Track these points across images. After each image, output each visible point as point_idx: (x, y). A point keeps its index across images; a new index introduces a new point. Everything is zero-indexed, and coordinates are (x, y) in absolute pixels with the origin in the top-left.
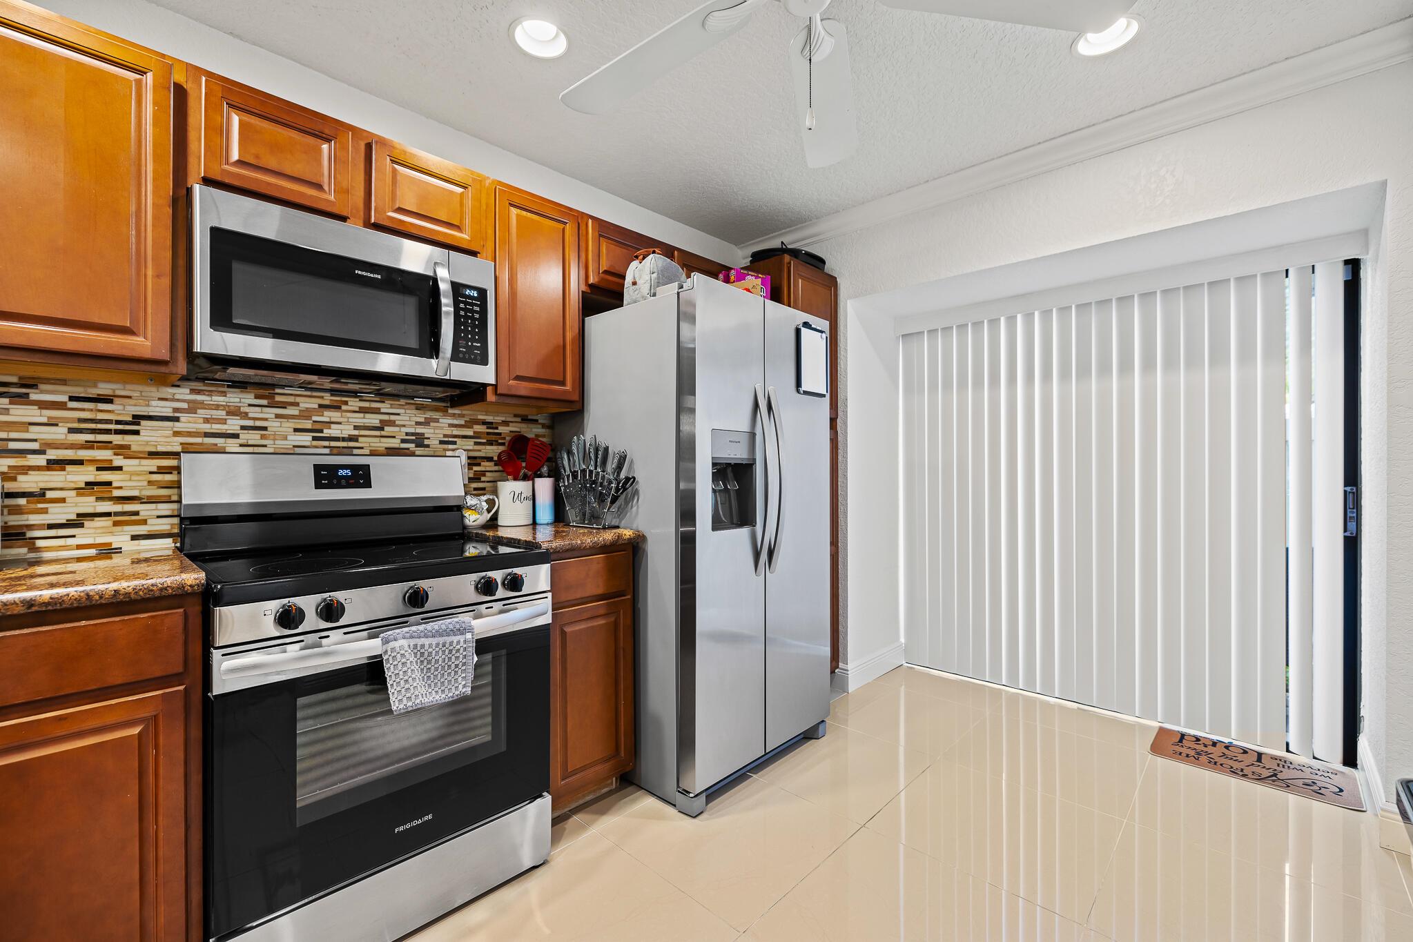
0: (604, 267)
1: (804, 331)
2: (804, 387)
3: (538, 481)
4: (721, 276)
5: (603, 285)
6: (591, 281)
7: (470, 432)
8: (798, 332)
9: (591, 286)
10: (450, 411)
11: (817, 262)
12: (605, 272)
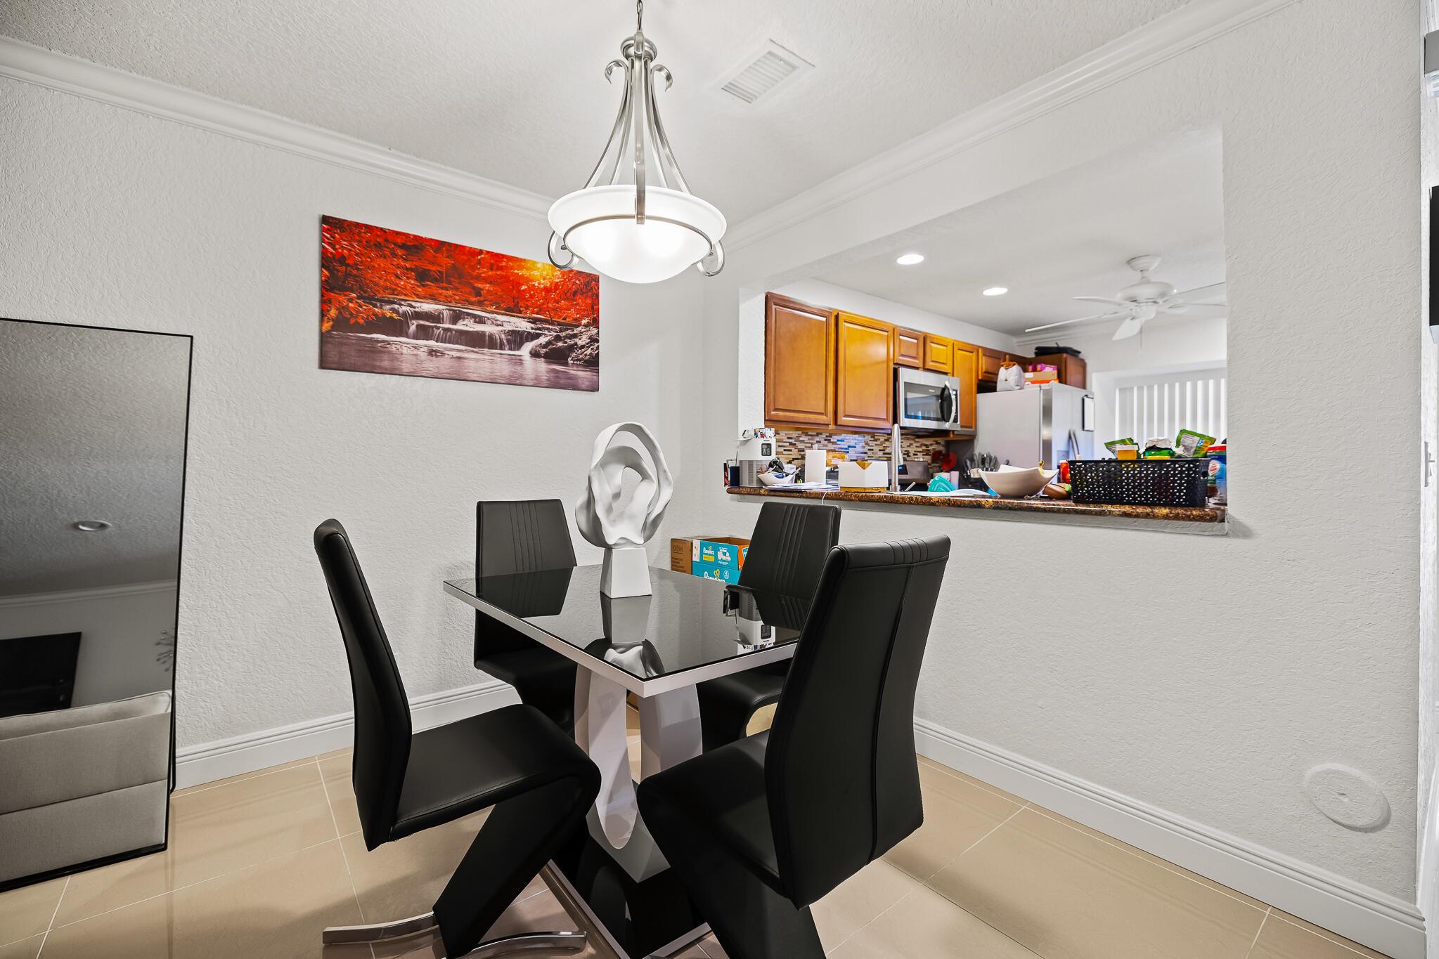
0: (984, 370)
1: (1086, 399)
2: (1086, 428)
3: (953, 472)
4: (1030, 368)
5: (984, 379)
6: (980, 378)
7: (921, 450)
8: (1083, 400)
9: (979, 380)
10: (916, 440)
11: (1075, 353)
12: (985, 372)
